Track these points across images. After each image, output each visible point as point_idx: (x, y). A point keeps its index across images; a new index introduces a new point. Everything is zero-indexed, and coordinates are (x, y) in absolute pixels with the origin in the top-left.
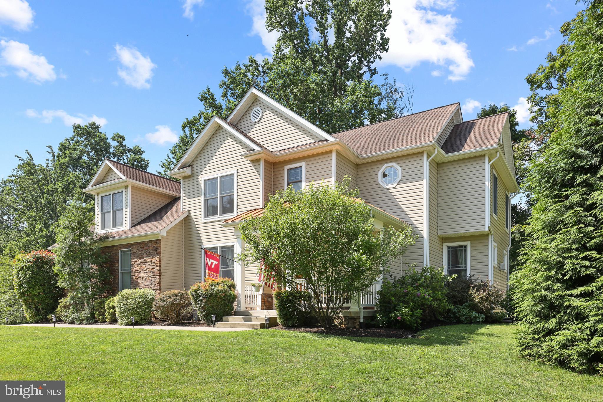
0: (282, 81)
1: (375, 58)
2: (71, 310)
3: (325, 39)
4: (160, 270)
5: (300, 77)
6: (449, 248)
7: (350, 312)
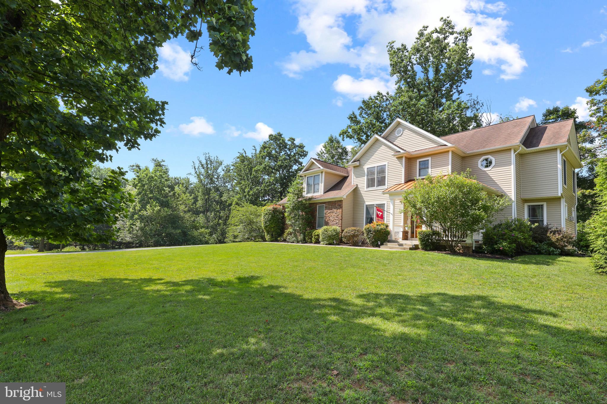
0: (401, 107)
1: (461, 83)
2: (293, 235)
3: (427, 76)
4: (342, 216)
5: (413, 103)
6: (529, 206)
7: (466, 244)
